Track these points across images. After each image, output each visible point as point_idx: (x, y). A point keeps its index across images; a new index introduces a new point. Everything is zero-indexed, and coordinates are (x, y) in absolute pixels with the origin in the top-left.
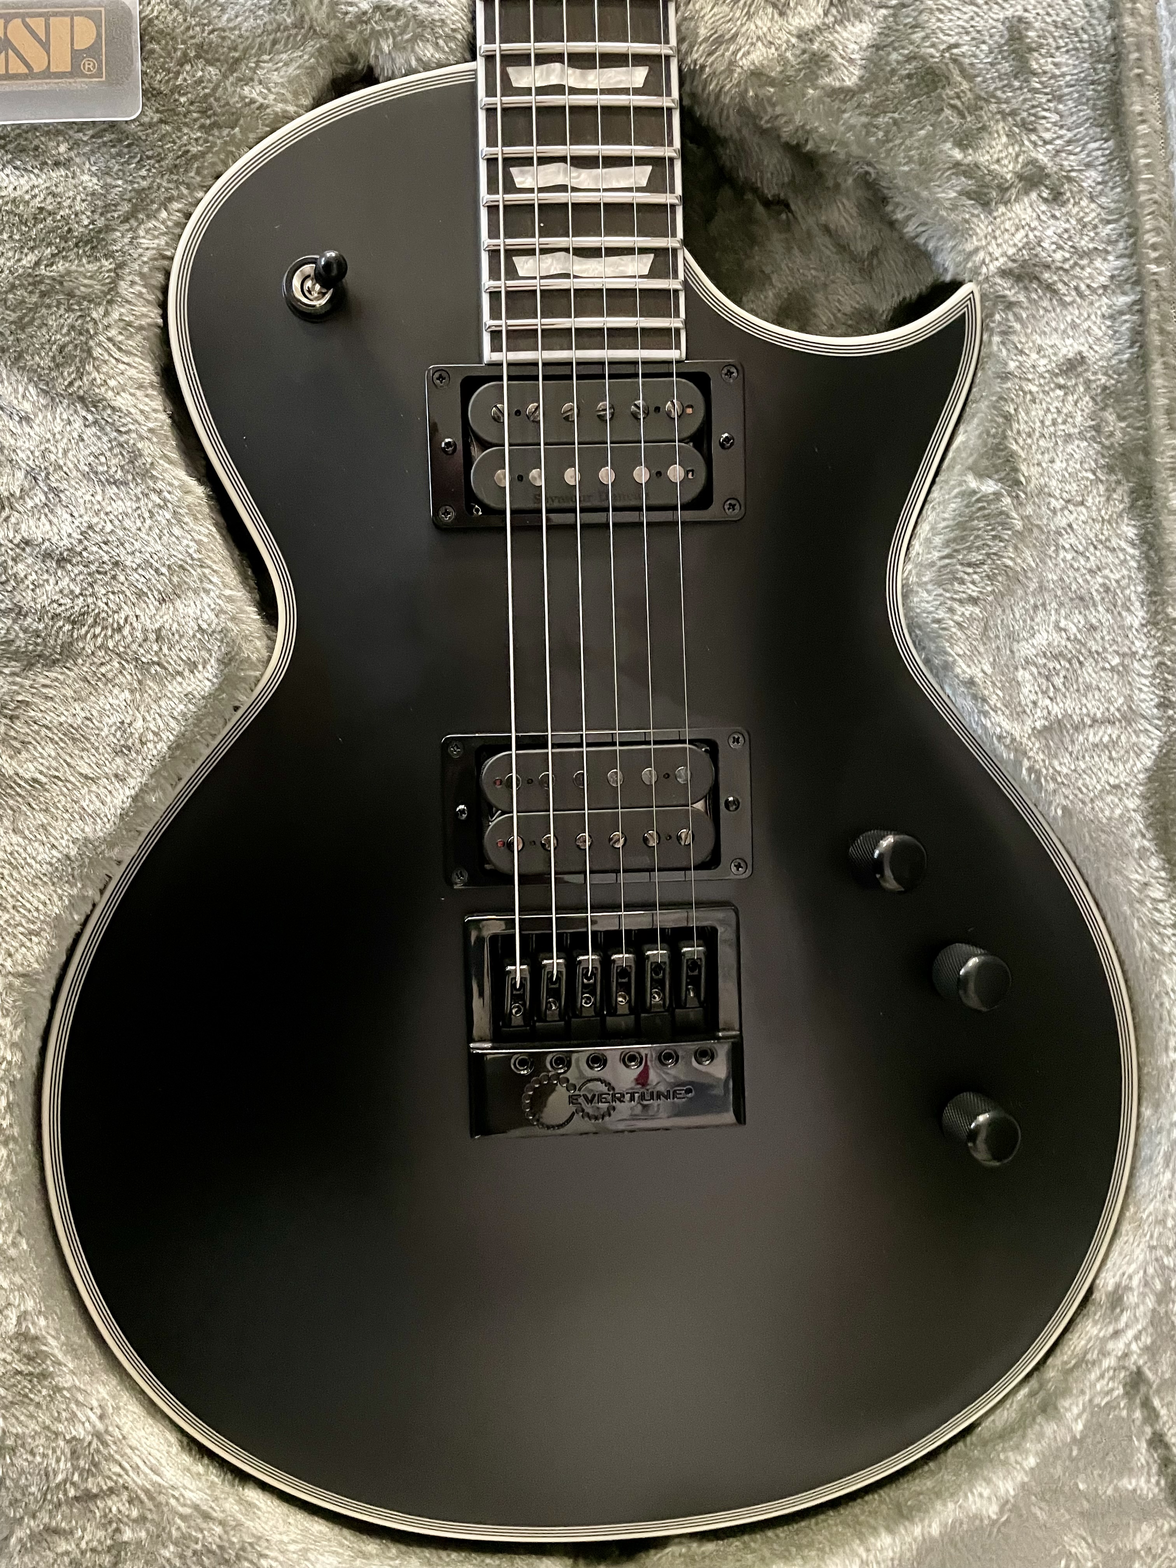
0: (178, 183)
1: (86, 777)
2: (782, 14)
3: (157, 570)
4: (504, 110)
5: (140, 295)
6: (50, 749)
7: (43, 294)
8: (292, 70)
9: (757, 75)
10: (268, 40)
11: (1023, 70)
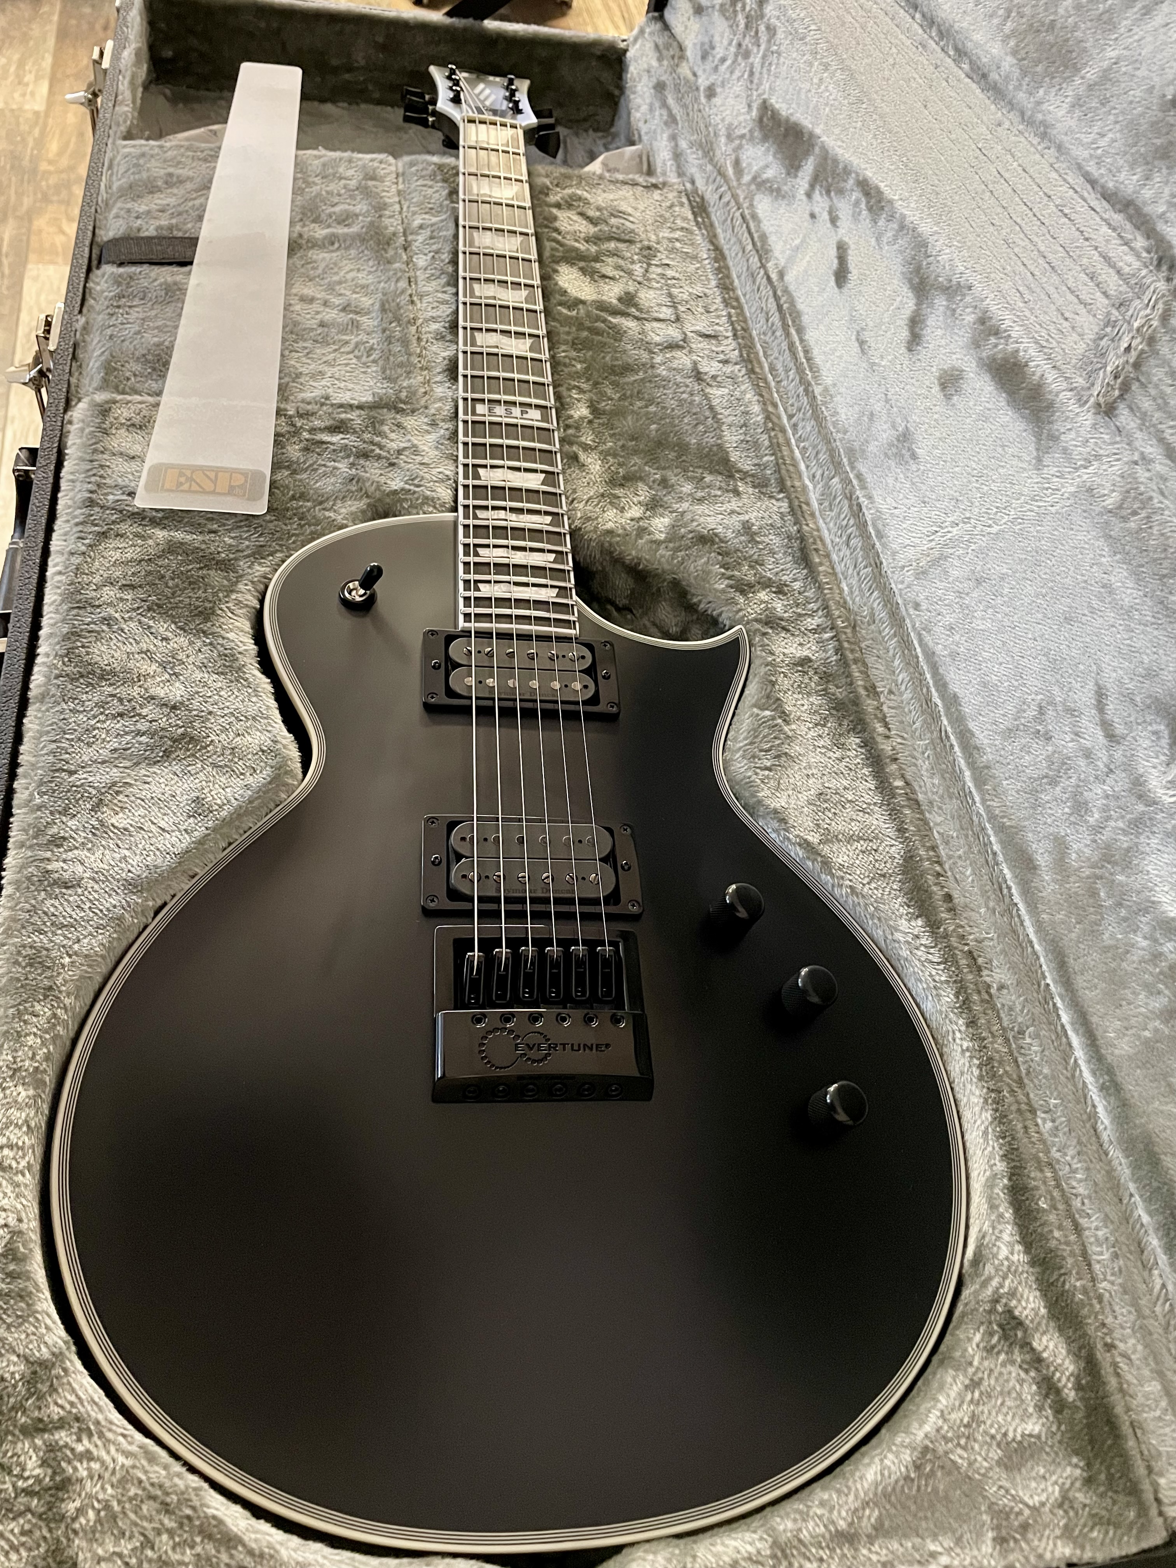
0: (281, 546)
1: (163, 830)
2: (622, 512)
3: (237, 718)
4: (474, 526)
5: (249, 590)
6: (142, 812)
7: (190, 583)
8: (353, 509)
9: (610, 532)
10: (341, 495)
11: (752, 540)
